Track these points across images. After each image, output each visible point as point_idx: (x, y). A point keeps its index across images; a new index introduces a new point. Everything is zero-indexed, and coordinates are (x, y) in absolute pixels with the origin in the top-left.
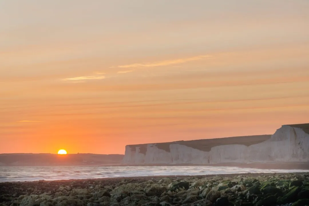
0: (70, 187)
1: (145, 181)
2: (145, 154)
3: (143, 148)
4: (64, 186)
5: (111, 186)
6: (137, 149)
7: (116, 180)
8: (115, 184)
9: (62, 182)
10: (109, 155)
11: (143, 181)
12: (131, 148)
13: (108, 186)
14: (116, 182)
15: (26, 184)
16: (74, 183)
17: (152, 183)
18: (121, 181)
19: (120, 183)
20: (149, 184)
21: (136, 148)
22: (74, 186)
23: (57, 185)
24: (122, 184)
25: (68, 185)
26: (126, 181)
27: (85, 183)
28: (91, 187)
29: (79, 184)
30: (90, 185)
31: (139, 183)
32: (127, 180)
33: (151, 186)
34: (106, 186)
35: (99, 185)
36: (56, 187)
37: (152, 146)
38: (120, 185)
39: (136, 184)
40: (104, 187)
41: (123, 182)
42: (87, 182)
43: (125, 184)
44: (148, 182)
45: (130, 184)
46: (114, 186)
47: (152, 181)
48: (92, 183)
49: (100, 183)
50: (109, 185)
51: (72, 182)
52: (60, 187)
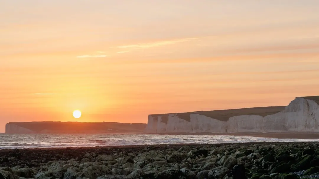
0: (96, 153)
1: (166, 149)
2: (166, 123)
3: (165, 117)
4: (90, 153)
5: (135, 153)
6: (160, 118)
7: (139, 147)
8: (139, 152)
9: (88, 149)
10: (133, 124)
11: (164, 149)
12: (153, 118)
13: (131, 153)
14: (139, 150)
15: (54, 150)
16: (100, 150)
17: (173, 151)
18: (144, 149)
19: (142, 150)
20: (170, 152)
21: (158, 117)
22: (99, 153)
23: (84, 151)
24: (145, 151)
25: (94, 151)
26: (149, 149)
27: (110, 150)
28: (116, 154)
29: (104, 151)
30: (114, 152)
31: (161, 150)
32: (149, 147)
33: (172, 154)
34: (130, 153)
35: (124, 152)
36: (83, 153)
37: (173, 116)
38: (143, 152)
39: (158, 151)
40: (128, 154)
41: (145, 149)
42: (111, 149)
43: (147, 151)
44: (169, 149)
45: (152, 152)
46: (137, 153)
47: (173, 149)
48: (116, 150)
49: (124, 150)
50: (133, 152)
51: (98, 149)
52: (86, 154)
